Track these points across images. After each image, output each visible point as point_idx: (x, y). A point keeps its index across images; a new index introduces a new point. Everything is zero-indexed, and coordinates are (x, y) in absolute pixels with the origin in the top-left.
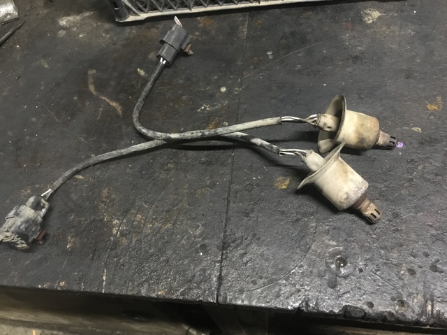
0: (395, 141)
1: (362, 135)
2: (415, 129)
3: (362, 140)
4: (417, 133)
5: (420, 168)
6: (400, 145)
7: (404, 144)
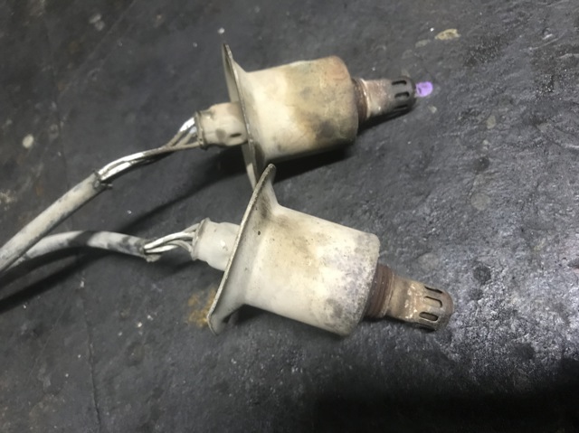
0: (408, 88)
1: (317, 116)
2: (443, 36)
3: (324, 129)
4: (451, 44)
5: (491, 124)
6: (425, 90)
7: (434, 82)
